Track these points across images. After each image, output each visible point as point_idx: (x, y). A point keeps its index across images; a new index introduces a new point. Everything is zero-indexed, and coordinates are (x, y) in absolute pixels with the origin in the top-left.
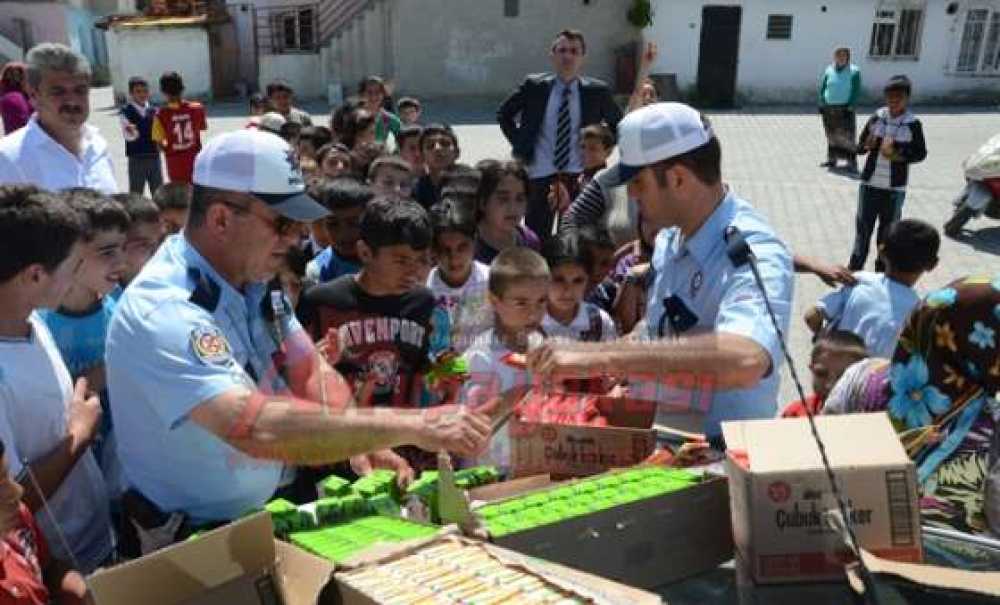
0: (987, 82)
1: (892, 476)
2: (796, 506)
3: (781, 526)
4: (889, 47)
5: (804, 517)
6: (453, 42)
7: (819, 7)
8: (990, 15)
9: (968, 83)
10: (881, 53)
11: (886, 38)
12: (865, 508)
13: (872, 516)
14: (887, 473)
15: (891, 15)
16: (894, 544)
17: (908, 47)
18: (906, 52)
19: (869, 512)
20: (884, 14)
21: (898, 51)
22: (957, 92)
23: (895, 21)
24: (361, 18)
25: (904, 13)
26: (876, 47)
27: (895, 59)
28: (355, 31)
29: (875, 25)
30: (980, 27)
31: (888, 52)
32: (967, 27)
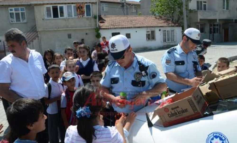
0: (169, 43)
1: (189, 100)
2: (171, 112)
3: (170, 117)
4: (150, 38)
5: (174, 114)
6: (57, 45)
7: (135, 31)
8: (166, 31)
9: (166, 44)
10: (149, 39)
11: (149, 36)
12: (186, 109)
13: (188, 110)
14: (188, 100)
15: (149, 32)
16: (195, 113)
17: (153, 38)
18: (153, 39)
19: (187, 109)
20: (148, 32)
21: (152, 39)
22: (164, 46)
23: (150, 33)
24: (33, 41)
25: (151, 32)
26: (148, 39)
27: (152, 40)
28: (31, 45)
29: (147, 35)
30: (165, 33)
31: (150, 39)
32: (163, 34)
